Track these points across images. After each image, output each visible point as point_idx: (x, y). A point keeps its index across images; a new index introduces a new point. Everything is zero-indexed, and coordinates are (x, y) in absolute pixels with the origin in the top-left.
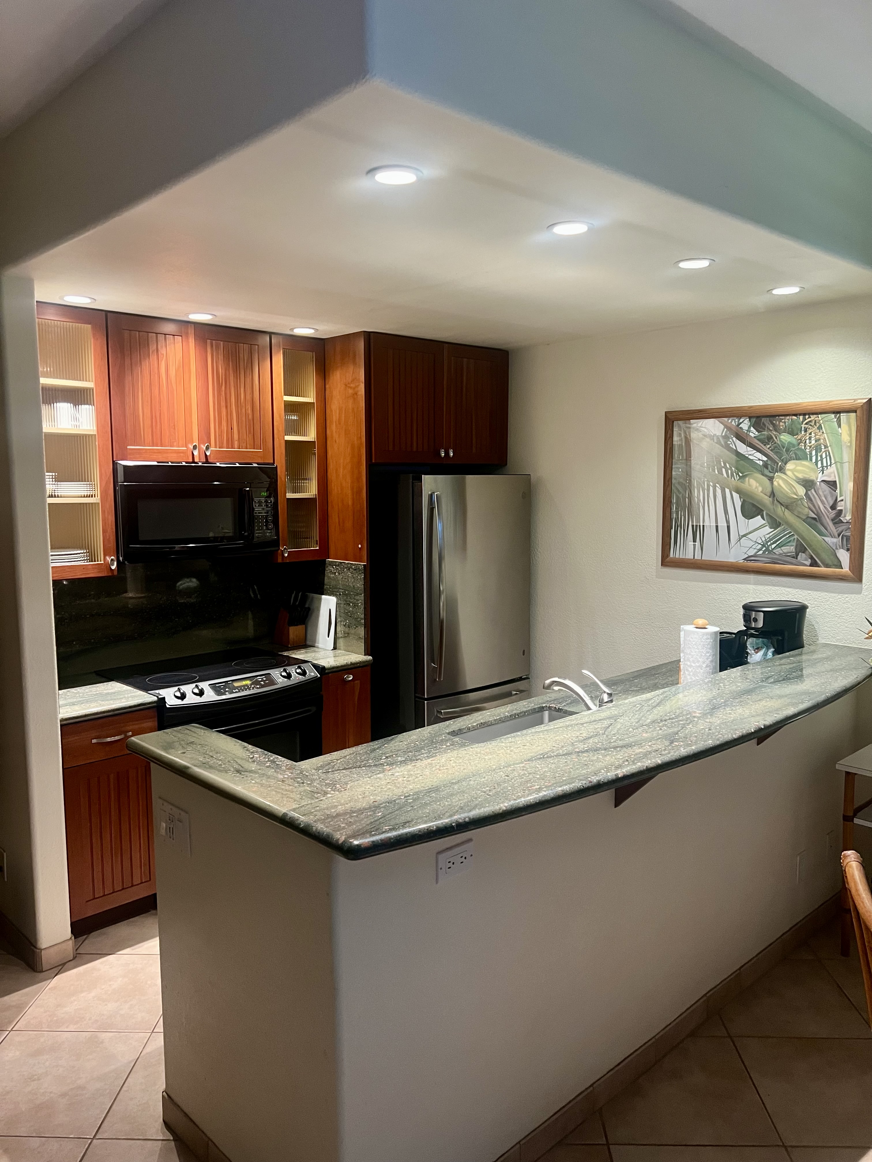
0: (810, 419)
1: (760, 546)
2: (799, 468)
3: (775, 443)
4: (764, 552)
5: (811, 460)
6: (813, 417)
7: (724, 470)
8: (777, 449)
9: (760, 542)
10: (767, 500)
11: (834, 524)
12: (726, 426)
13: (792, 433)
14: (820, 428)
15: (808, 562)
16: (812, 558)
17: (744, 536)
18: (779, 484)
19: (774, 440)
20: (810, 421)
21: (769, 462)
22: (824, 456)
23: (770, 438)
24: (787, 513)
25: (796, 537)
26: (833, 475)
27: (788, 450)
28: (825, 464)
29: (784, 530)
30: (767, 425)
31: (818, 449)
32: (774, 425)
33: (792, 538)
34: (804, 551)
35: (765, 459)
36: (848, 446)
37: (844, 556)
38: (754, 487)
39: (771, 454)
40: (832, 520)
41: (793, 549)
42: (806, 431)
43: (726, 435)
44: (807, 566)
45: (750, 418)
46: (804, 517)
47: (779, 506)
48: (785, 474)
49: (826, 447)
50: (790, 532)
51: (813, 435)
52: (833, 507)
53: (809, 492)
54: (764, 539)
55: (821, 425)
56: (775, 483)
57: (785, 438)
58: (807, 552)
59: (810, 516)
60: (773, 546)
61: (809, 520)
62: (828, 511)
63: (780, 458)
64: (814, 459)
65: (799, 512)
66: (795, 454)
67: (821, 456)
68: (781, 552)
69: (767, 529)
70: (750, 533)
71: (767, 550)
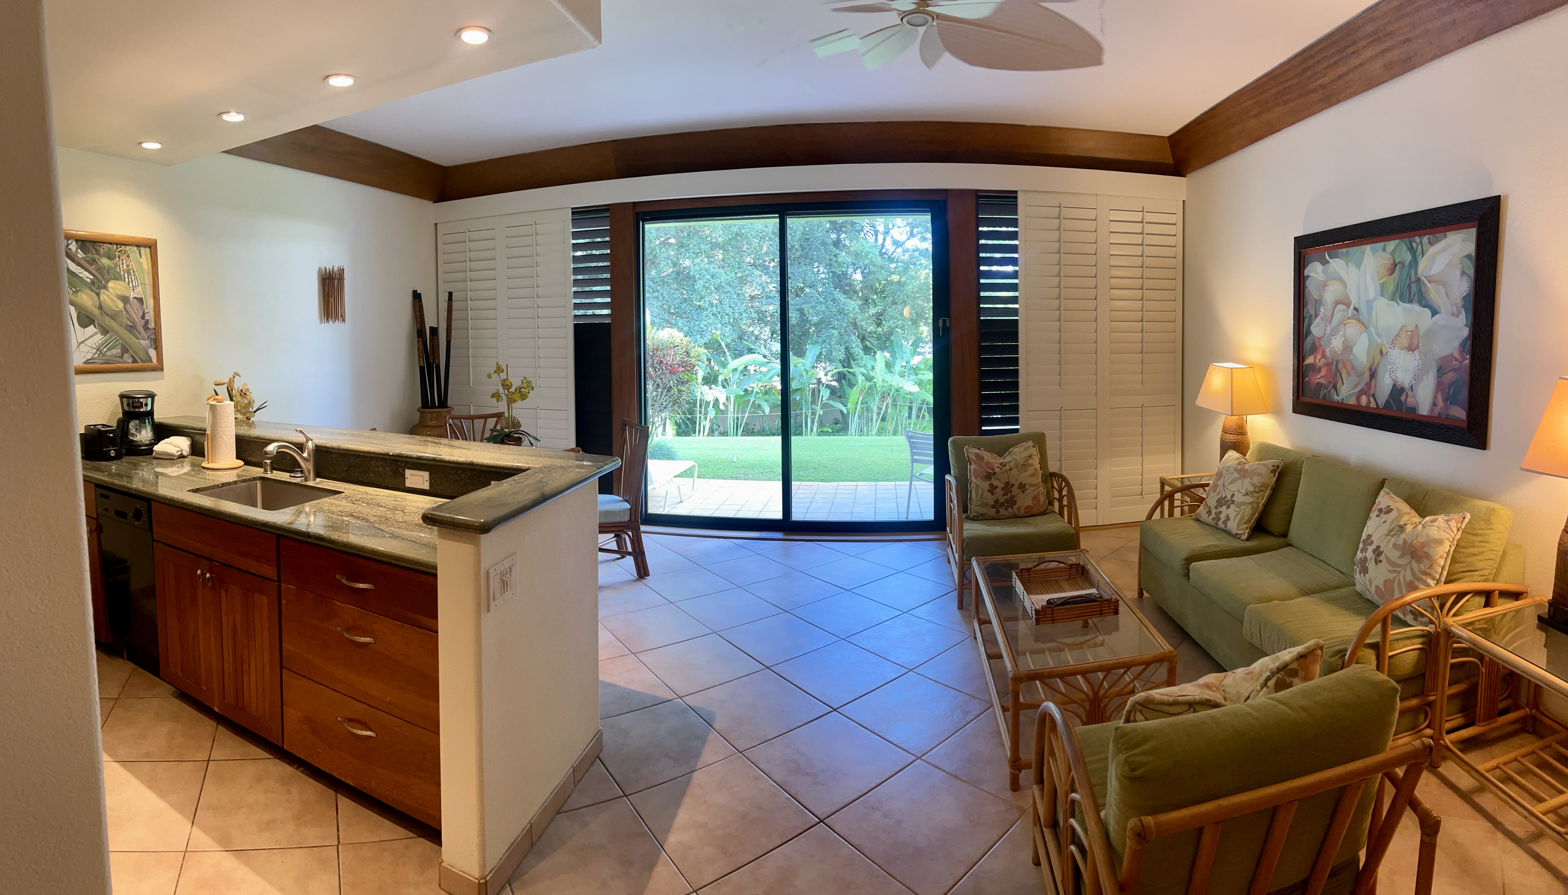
0: (120, 249)
1: (95, 350)
2: (117, 287)
3: (98, 265)
4: (99, 355)
5: (125, 281)
6: (123, 247)
8: (100, 269)
9: (95, 347)
10: (96, 312)
11: (145, 330)
13: (110, 258)
14: (128, 256)
15: (130, 360)
16: (133, 357)
17: (82, 342)
18: (104, 299)
19: (97, 263)
20: (121, 250)
21: (95, 280)
22: (133, 279)
23: (94, 261)
24: (112, 322)
25: (120, 341)
26: (140, 293)
28: (134, 285)
29: (112, 337)
30: (90, 248)
31: (129, 274)
32: (96, 250)
33: (118, 343)
34: (127, 351)
35: (92, 277)
36: (148, 272)
37: (151, 353)
38: (85, 301)
39: (96, 273)
40: (142, 326)
41: (119, 351)
42: (119, 258)
44: (133, 363)
45: (77, 241)
46: (125, 326)
47: (106, 316)
48: (108, 290)
49: (134, 272)
50: (116, 338)
51: (124, 261)
52: (143, 317)
53: (126, 306)
54: (97, 345)
55: (128, 254)
56: (101, 298)
57: (105, 261)
58: (129, 352)
59: (127, 323)
60: (105, 349)
61: (129, 328)
62: (140, 321)
63: (103, 277)
64: (127, 279)
65: (121, 321)
66: (113, 275)
67: (131, 279)
68: (111, 353)
69: (99, 336)
70: (87, 340)
71: (101, 353)
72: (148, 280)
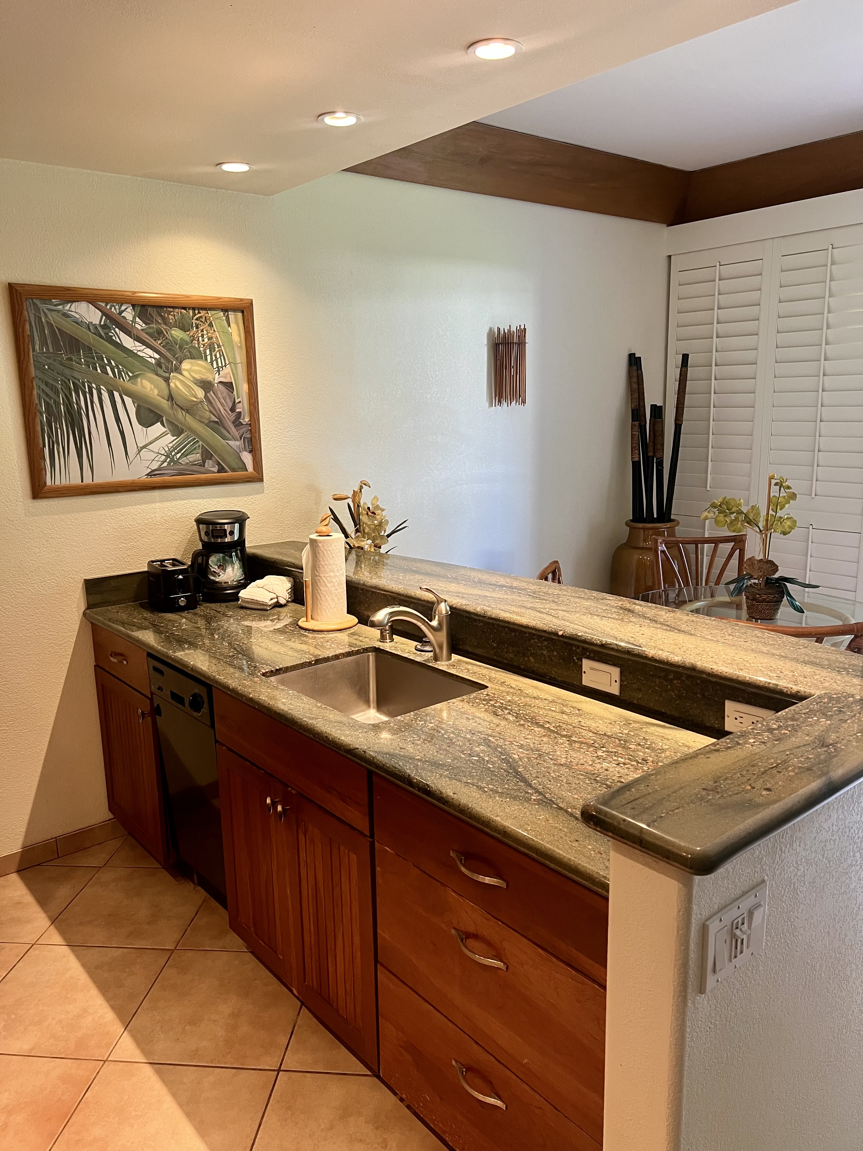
0: (199, 315)
1: (164, 457)
2: (195, 368)
3: (167, 338)
4: (169, 463)
5: (206, 359)
6: (203, 313)
7: (108, 368)
8: (169, 345)
9: (163, 452)
10: (165, 404)
11: (235, 426)
12: (104, 313)
13: (184, 328)
14: (211, 325)
15: (215, 469)
16: (219, 464)
17: (144, 447)
18: (176, 386)
19: (164, 335)
20: (201, 317)
21: (162, 361)
22: (218, 356)
23: (160, 333)
24: (189, 418)
25: (200, 443)
26: (229, 376)
27: (181, 348)
28: (220, 365)
29: (188, 437)
30: (155, 317)
31: (211, 348)
32: (163, 318)
33: (197, 445)
34: (211, 457)
35: (157, 356)
36: (239, 347)
37: (247, 458)
38: (149, 389)
39: (163, 350)
40: (233, 423)
41: (198, 456)
42: (197, 327)
43: (105, 324)
44: (215, 473)
45: (133, 306)
46: (207, 422)
47: (179, 410)
48: (181, 374)
49: (219, 346)
50: (195, 439)
51: (205, 332)
52: (233, 409)
53: (208, 394)
54: (167, 449)
55: (211, 322)
56: (172, 385)
57: (177, 333)
58: (213, 459)
59: (212, 420)
60: (178, 456)
61: (212, 424)
62: (228, 413)
63: (174, 356)
64: (209, 357)
65: (201, 417)
66: (190, 352)
67: (216, 356)
68: (187, 461)
69: (170, 438)
70: (151, 443)
71: (172, 460)
72: (240, 357)
